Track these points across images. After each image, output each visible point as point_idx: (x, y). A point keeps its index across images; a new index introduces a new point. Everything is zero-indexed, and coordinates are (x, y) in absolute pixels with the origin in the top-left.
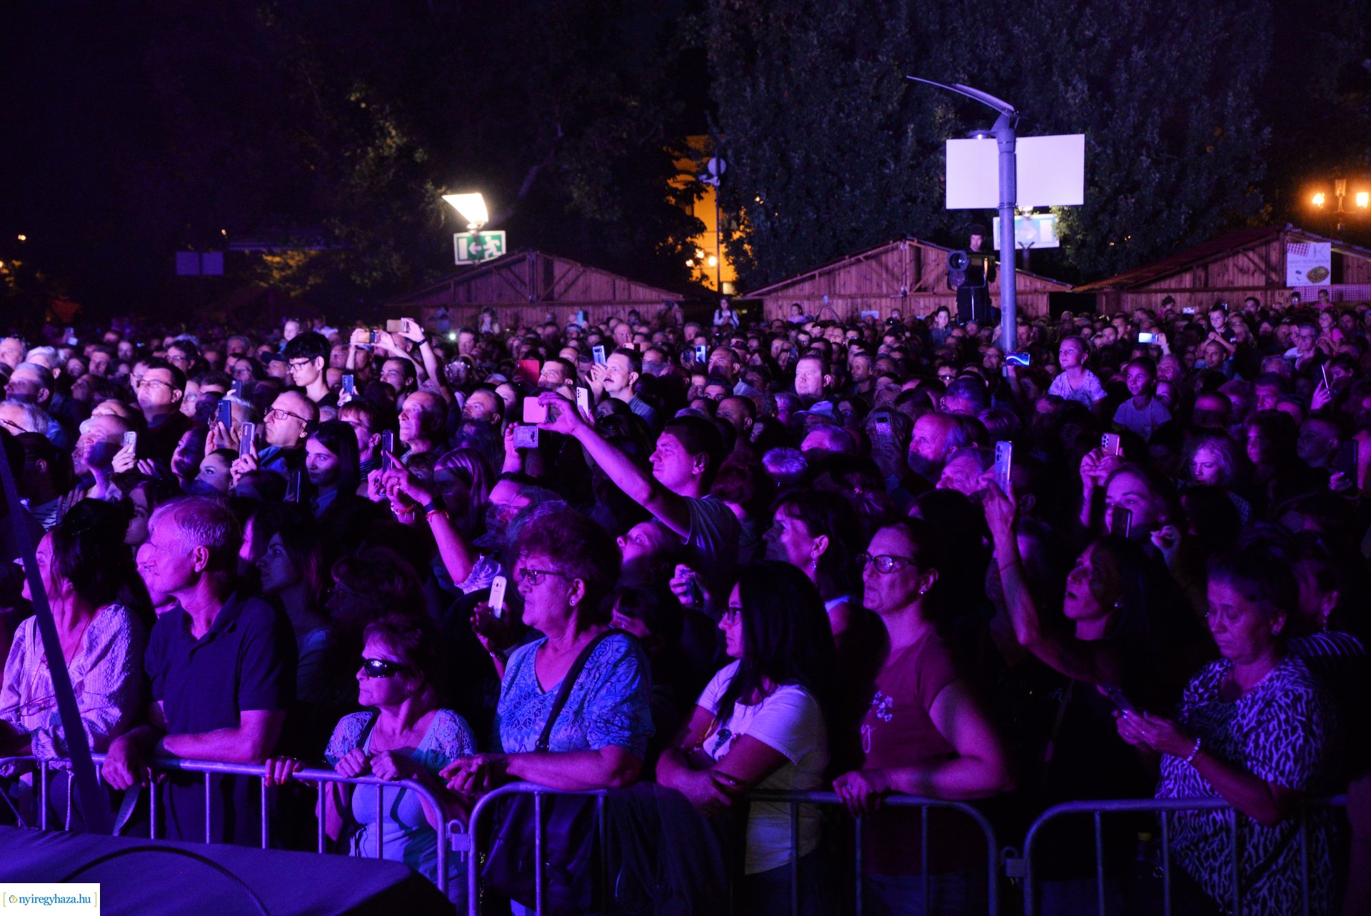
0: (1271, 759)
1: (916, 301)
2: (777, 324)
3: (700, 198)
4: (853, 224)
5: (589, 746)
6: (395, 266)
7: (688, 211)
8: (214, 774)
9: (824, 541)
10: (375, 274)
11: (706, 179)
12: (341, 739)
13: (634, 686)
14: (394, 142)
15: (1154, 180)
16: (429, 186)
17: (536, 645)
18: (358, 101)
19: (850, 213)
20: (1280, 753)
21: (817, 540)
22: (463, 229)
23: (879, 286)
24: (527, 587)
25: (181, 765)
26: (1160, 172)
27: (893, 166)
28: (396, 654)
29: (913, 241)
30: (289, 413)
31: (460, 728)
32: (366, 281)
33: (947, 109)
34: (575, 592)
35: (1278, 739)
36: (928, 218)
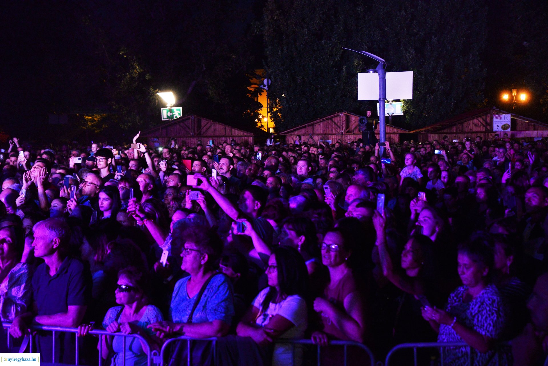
0: (484, 326)
1: (346, 136)
2: (291, 145)
3: (261, 94)
4: (322, 105)
5: (208, 320)
6: (137, 121)
7: (256, 100)
8: (56, 332)
9: (303, 238)
10: (129, 124)
11: (263, 87)
12: (109, 317)
13: (227, 295)
14: (137, 71)
15: (441, 89)
16: (151, 89)
17: (187, 279)
18: (123, 55)
19: (320, 101)
20: (487, 323)
21: (300, 238)
22: (165, 106)
23: (332, 130)
24: (184, 255)
25: (43, 328)
26: (443, 86)
27: (337, 82)
28: (131, 283)
29: (345, 112)
30: (92, 183)
31: (157, 313)
32: (126, 127)
33: (359, 60)
34: (204, 258)
35: (486, 318)
36: (351, 103)
